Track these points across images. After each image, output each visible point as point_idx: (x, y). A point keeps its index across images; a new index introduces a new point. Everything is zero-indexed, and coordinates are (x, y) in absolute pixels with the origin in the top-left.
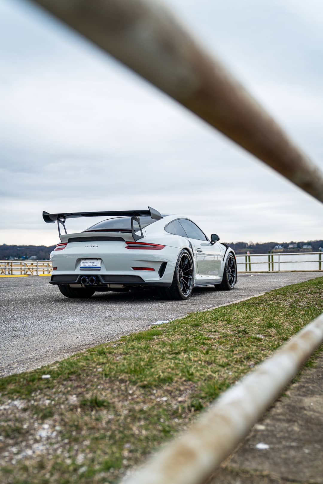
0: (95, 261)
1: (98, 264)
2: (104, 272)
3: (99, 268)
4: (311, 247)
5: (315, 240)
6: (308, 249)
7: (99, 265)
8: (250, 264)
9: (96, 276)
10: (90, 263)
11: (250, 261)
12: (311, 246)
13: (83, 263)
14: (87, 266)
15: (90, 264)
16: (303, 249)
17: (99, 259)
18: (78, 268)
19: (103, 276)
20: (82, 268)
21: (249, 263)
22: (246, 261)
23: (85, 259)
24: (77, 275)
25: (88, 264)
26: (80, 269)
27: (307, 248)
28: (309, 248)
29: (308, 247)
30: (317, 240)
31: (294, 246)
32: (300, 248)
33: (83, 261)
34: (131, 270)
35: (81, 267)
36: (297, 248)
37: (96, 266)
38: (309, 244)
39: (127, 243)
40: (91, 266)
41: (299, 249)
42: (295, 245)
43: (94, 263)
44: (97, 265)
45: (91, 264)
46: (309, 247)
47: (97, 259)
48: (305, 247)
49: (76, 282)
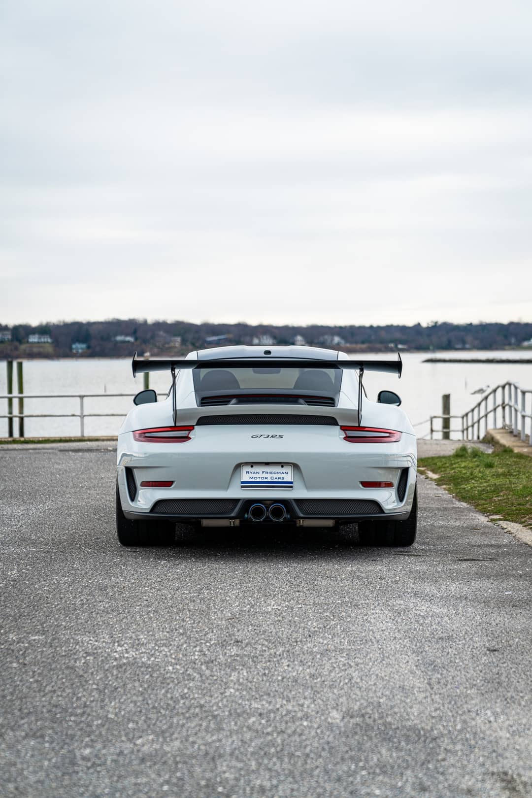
0: (278, 469)
1: (287, 475)
2: (300, 493)
3: (289, 485)
4: (49, 340)
5: (60, 322)
6: (41, 345)
7: (288, 478)
8: (21, 400)
9: (285, 502)
10: (267, 473)
11: (21, 390)
12: (51, 338)
13: (248, 472)
14: (258, 480)
15: (265, 475)
16: (28, 345)
17: (288, 464)
18: (236, 484)
19: (298, 501)
20: (246, 485)
21: (21, 395)
22: (10, 391)
23: (252, 464)
24: (236, 501)
25: (261, 475)
26: (242, 487)
27: (38, 343)
28: (44, 342)
29: (43, 340)
30: (64, 322)
31: (3, 334)
32: (20, 342)
33: (245, 469)
34: (359, 488)
35: (242, 483)
36: (12, 340)
37: (281, 480)
38: (44, 330)
39: (344, 428)
40: (269, 480)
41: (16, 343)
42: (6, 332)
43: (275, 473)
44: (283, 478)
45: (269, 476)
46: (46, 340)
47: (282, 464)
48: (33, 339)
49: (232, 515)
